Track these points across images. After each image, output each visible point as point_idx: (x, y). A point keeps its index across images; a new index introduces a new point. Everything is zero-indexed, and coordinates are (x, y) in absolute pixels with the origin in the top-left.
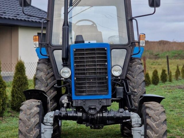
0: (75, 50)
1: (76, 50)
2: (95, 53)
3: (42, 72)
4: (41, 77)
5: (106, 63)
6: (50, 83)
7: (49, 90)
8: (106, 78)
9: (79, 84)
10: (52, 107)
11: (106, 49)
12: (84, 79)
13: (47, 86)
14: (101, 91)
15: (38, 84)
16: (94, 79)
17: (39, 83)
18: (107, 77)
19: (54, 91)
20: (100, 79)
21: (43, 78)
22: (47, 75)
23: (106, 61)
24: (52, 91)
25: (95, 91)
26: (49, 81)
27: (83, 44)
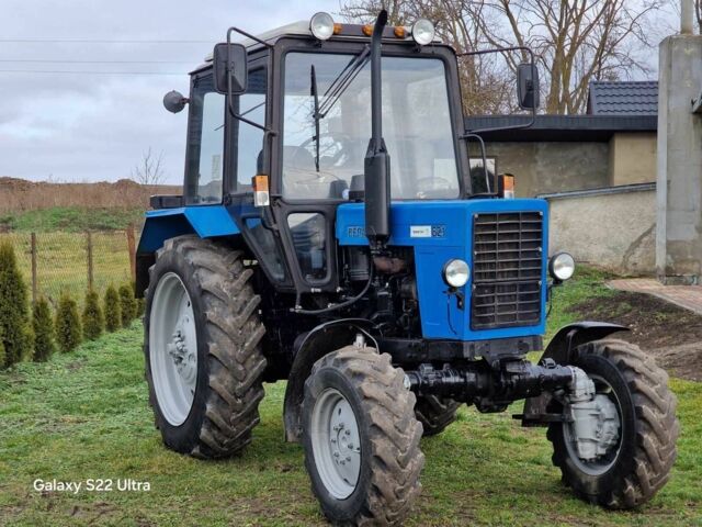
0: (476, 216)
1: (480, 215)
2: (518, 224)
3: (214, 272)
4: (218, 286)
5: (540, 249)
6: (245, 303)
7: (245, 324)
8: (537, 285)
9: (480, 300)
10: (256, 368)
11: (541, 213)
12: (492, 289)
13: (239, 313)
14: (523, 316)
15: (213, 307)
16: (513, 287)
17: (216, 303)
18: (540, 282)
19: (258, 323)
20: (523, 287)
21: (224, 290)
22: (232, 282)
23: (539, 244)
24: (253, 324)
25: (514, 317)
26: (241, 298)
27: (501, 200)
